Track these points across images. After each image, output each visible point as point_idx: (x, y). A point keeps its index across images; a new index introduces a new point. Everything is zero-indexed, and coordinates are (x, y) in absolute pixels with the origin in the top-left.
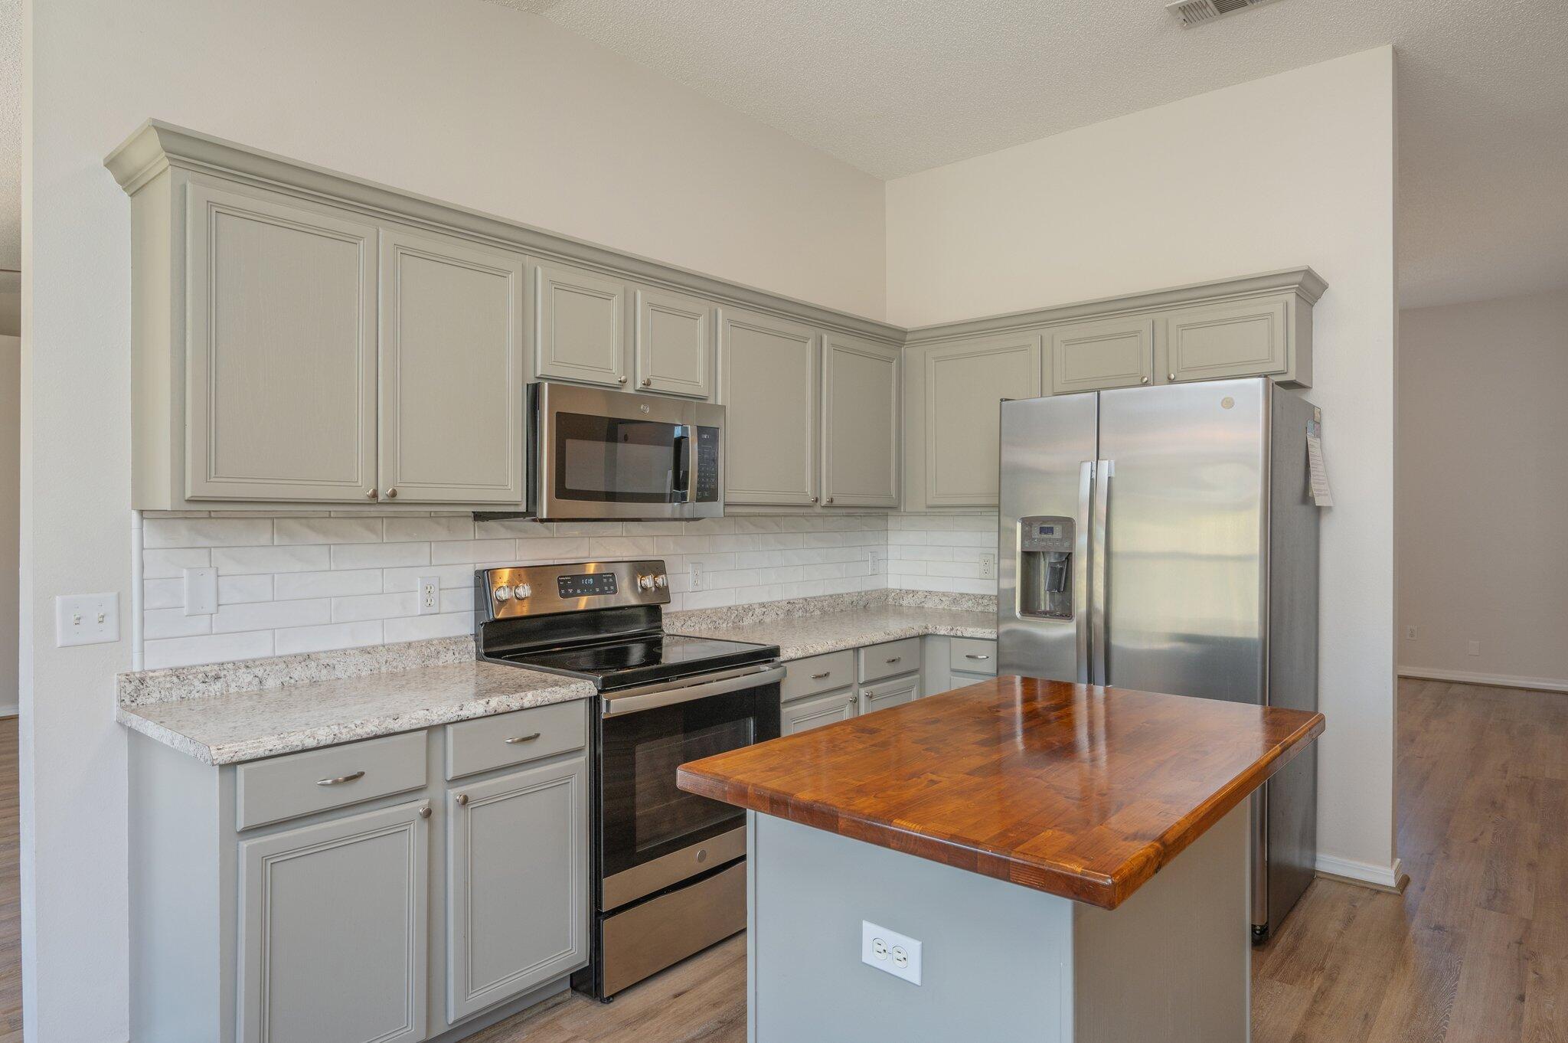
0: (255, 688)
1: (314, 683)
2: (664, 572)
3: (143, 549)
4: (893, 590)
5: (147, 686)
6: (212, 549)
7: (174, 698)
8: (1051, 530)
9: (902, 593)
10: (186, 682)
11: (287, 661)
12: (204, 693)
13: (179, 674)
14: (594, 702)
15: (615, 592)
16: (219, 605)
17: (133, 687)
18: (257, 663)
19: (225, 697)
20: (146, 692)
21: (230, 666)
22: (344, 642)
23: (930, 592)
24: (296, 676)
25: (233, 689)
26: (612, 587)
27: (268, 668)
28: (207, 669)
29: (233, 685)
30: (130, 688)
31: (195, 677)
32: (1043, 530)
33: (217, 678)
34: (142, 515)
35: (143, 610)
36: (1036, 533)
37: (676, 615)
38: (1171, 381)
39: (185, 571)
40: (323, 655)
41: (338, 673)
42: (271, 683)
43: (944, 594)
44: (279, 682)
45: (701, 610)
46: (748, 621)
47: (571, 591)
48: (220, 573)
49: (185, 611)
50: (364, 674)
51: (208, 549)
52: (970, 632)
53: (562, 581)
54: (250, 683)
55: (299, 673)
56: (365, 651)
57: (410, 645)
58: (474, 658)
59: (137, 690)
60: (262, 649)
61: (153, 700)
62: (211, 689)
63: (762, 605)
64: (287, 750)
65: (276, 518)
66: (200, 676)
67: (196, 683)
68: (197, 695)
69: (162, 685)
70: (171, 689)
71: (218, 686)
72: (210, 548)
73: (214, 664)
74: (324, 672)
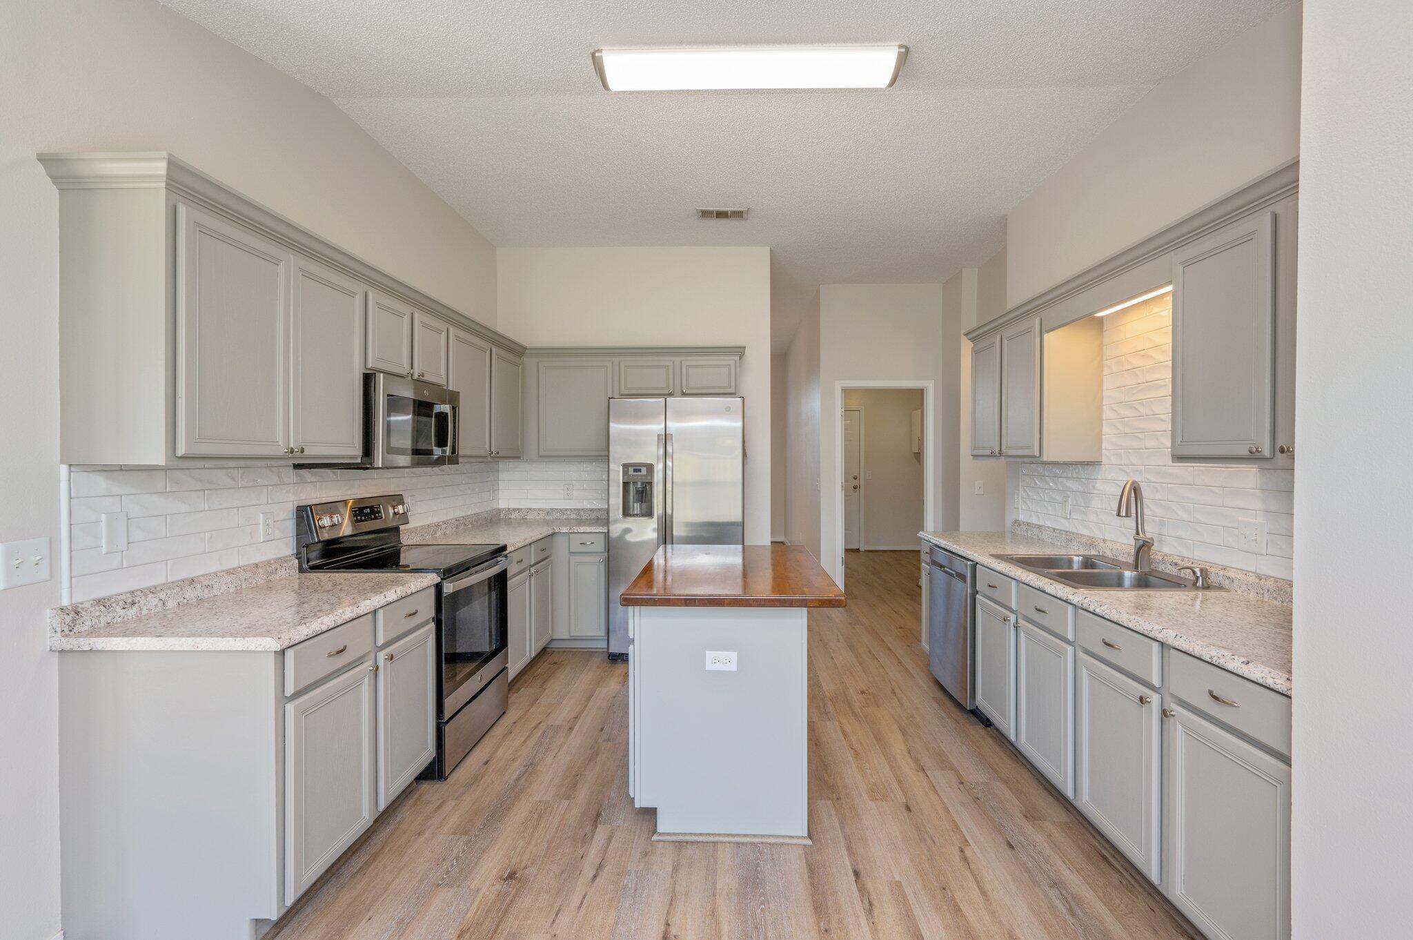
0: (159, 609)
1: (200, 600)
2: (403, 503)
3: (71, 498)
4: (503, 509)
5: (81, 617)
6: (123, 497)
7: (102, 625)
8: (640, 470)
9: (509, 511)
10: (110, 610)
11: (179, 585)
12: (124, 618)
13: (103, 603)
14: (438, 588)
15: (381, 517)
16: (129, 543)
17: (71, 618)
18: (158, 589)
19: (139, 619)
20: (81, 622)
21: (139, 593)
22: (214, 567)
23: (530, 509)
24: (187, 597)
25: (145, 612)
26: (380, 514)
27: (169, 592)
28: (123, 597)
29: (145, 608)
30: (68, 619)
31: (117, 605)
32: (635, 471)
33: (133, 603)
34: (70, 468)
35: (71, 551)
36: (631, 471)
37: (411, 531)
38: (684, 394)
39: (103, 516)
40: (202, 578)
41: (215, 591)
43: (540, 510)
44: (176, 603)
45: (414, 528)
46: (439, 533)
47: (359, 518)
48: (130, 516)
49: (104, 550)
50: (231, 590)
51: (119, 497)
52: (582, 529)
54: (156, 605)
55: (190, 594)
56: (230, 572)
57: (257, 565)
58: (297, 572)
59: (74, 620)
60: (158, 577)
61: (86, 628)
62: (129, 613)
63: (444, 522)
64: (314, 634)
65: (169, 469)
66: (121, 603)
67: (118, 609)
68: (119, 620)
69: (93, 615)
70: (100, 616)
71: (133, 611)
72: (121, 496)
73: (126, 593)
74: (206, 591)
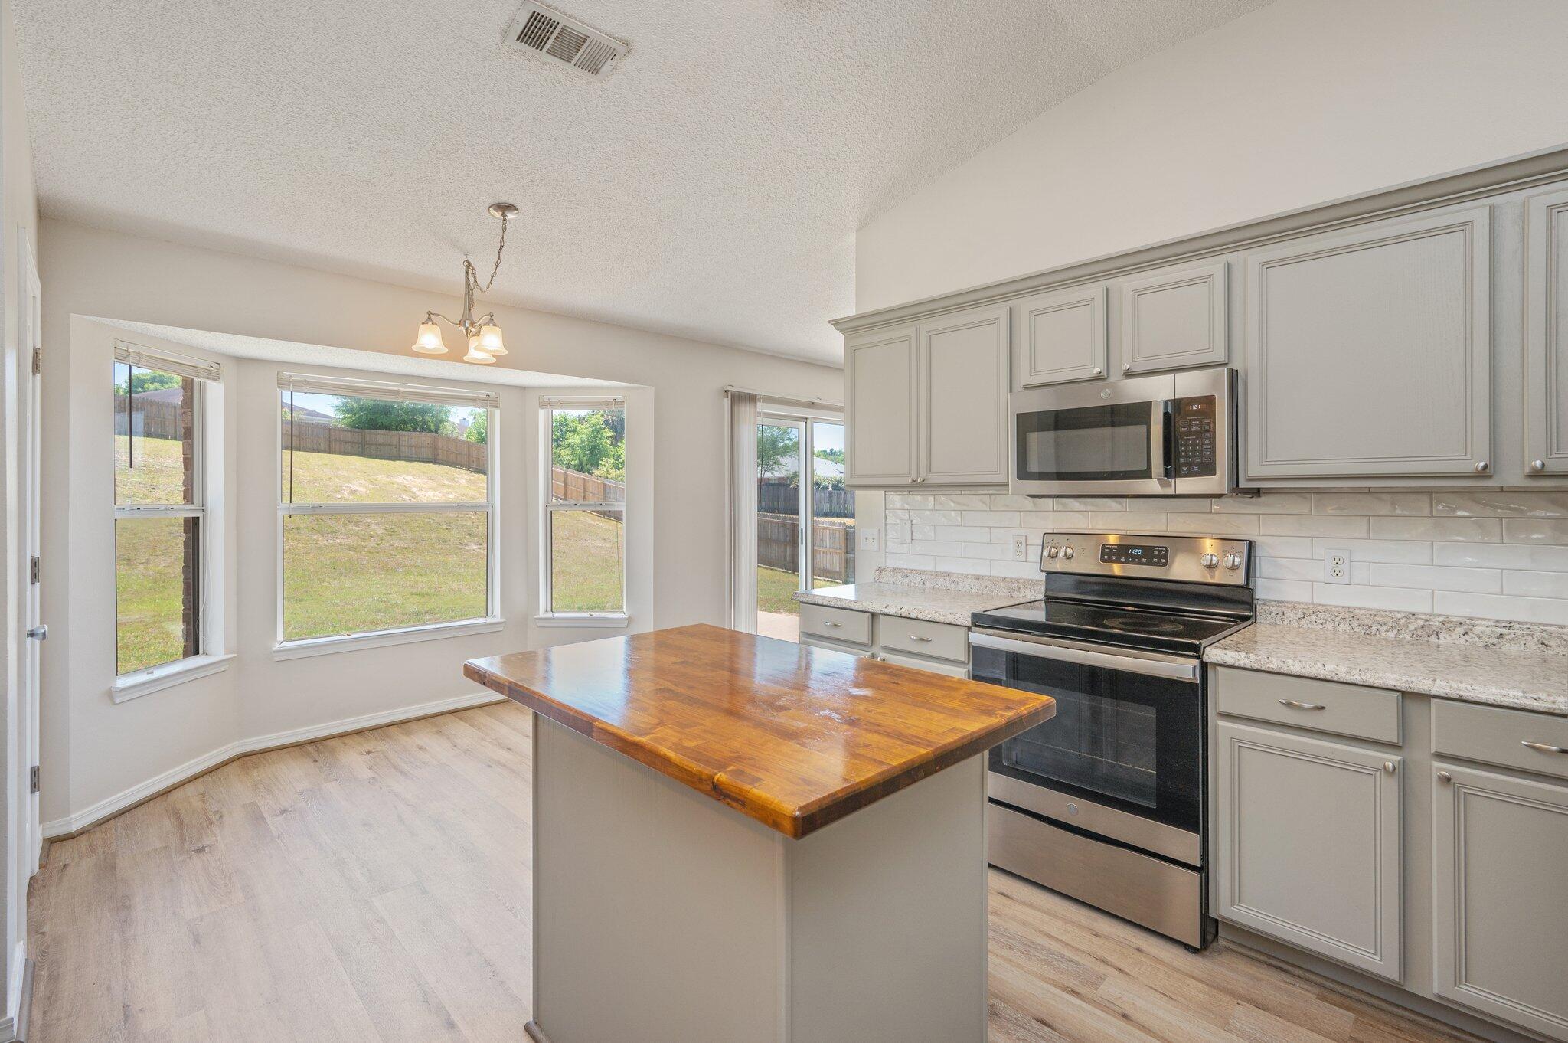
3: (885, 509)
5: (883, 574)
6: (910, 511)
11: (937, 574)
13: (895, 570)
15: (1164, 565)
16: (912, 540)
18: (925, 573)
21: (914, 571)
24: (939, 583)
25: (913, 583)
26: (1163, 560)
27: (929, 577)
28: (905, 571)
33: (907, 576)
39: (899, 521)
42: (928, 585)
47: (1114, 558)
48: (913, 523)
49: (900, 541)
51: (908, 511)
53: (1106, 548)
54: (920, 582)
55: (941, 582)
60: (928, 566)
66: (901, 574)
71: (906, 580)
73: (908, 569)
74: (953, 584)
